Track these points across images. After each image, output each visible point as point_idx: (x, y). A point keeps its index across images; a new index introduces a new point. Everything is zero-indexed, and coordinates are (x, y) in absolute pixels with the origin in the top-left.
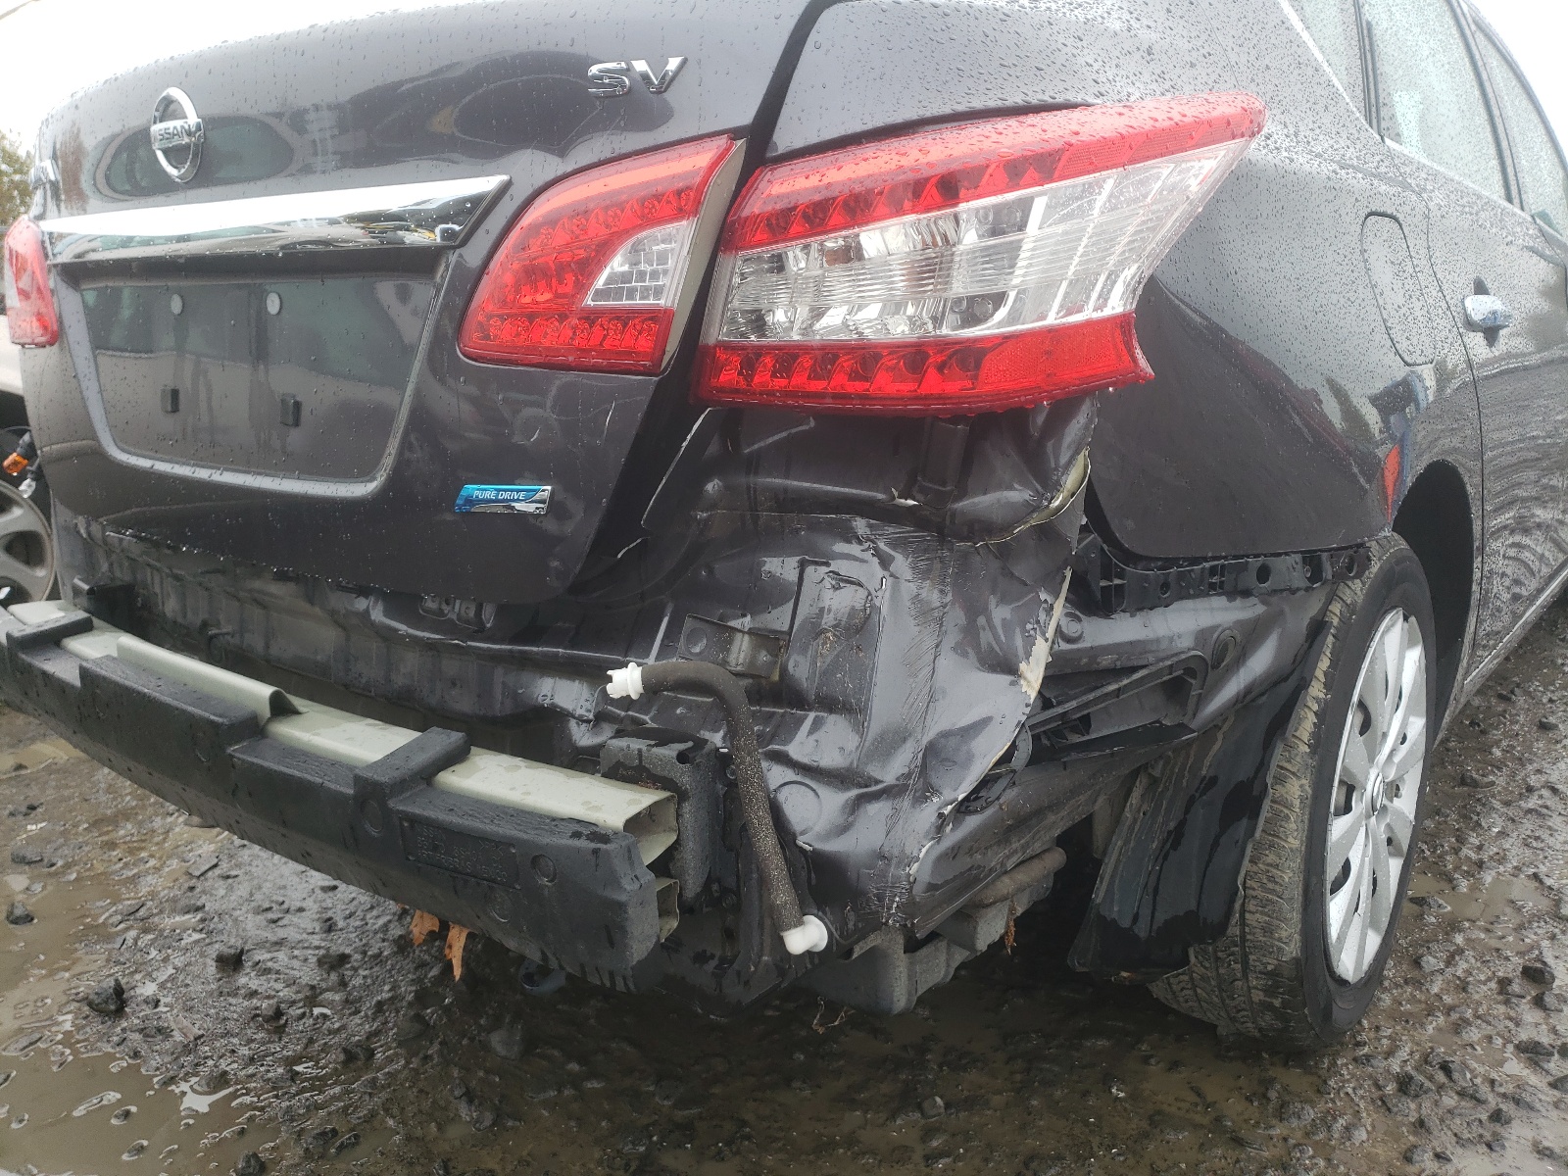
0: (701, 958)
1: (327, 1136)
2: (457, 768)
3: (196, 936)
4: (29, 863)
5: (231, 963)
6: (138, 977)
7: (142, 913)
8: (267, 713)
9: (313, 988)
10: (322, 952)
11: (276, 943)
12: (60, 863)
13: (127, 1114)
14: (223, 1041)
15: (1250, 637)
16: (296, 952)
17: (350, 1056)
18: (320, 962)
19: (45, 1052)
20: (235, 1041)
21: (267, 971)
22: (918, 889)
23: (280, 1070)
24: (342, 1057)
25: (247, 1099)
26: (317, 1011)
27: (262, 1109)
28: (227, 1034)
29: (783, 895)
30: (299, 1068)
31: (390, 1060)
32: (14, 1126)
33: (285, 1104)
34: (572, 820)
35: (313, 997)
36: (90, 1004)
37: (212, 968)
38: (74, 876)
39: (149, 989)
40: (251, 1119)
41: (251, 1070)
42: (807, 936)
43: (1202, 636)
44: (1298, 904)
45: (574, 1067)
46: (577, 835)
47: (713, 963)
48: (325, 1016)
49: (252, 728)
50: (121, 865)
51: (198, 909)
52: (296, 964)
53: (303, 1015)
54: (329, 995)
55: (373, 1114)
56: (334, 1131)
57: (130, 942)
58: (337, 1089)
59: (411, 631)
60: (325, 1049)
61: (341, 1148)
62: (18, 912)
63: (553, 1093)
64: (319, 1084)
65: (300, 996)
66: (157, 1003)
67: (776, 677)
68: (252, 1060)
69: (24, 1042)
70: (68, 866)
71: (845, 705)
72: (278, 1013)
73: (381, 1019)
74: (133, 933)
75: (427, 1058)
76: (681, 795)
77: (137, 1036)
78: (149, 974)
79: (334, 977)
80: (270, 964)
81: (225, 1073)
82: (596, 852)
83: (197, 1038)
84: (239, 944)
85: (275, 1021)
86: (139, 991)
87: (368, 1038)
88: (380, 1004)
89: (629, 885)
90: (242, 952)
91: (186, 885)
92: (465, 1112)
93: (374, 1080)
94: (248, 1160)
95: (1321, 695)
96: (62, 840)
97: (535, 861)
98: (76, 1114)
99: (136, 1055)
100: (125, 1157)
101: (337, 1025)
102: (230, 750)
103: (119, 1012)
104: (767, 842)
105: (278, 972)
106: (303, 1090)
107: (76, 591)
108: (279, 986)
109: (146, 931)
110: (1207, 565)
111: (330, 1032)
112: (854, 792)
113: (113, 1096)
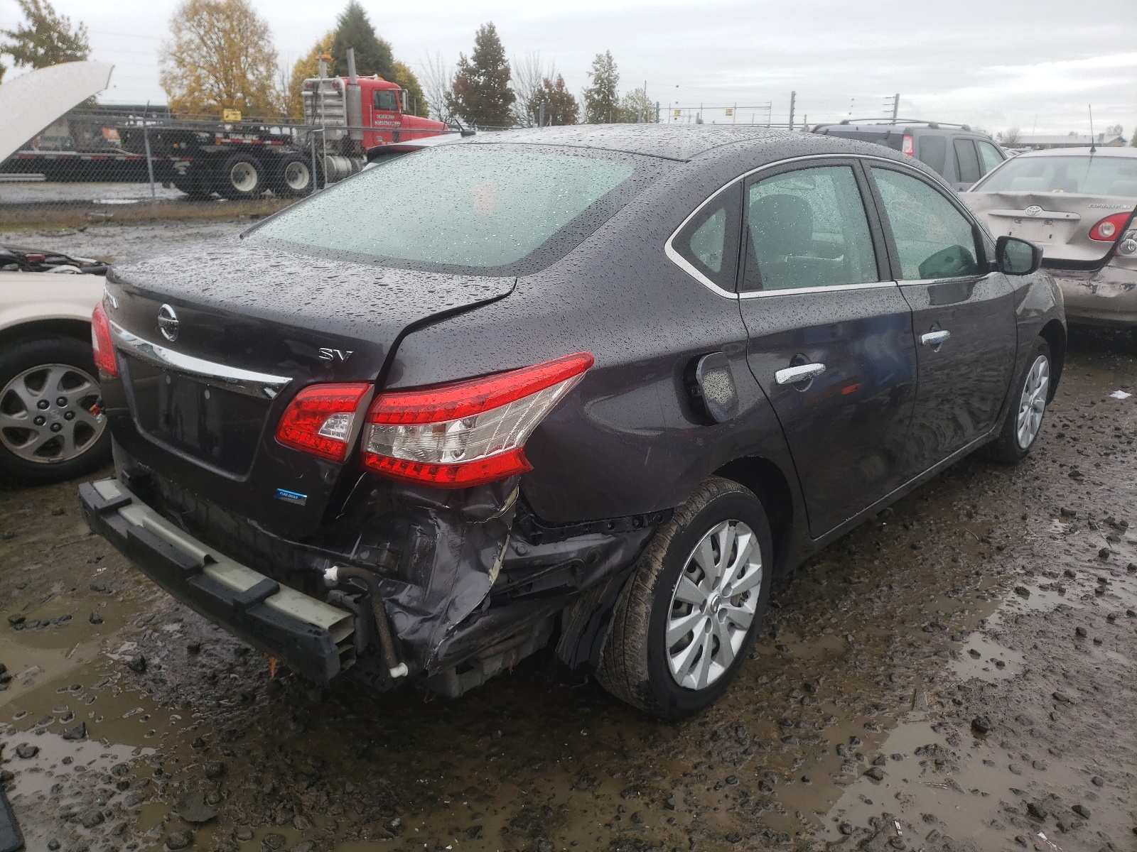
0: (368, 674)
1: (232, 733)
2: (274, 596)
3: (179, 635)
4: (99, 590)
5: (195, 650)
6: (152, 654)
7: (153, 621)
8: (203, 564)
9: (231, 664)
10: (237, 647)
11: (216, 641)
12: (114, 591)
13: (147, 718)
14: (190, 688)
15: (607, 551)
16: (225, 646)
17: (245, 698)
18: (236, 652)
19: (110, 688)
20: (194, 688)
21: (210, 655)
22: (440, 656)
23: (214, 702)
24: (241, 698)
25: (199, 715)
26: (232, 676)
27: (205, 719)
28: (191, 684)
29: (389, 656)
30: (222, 702)
31: (263, 700)
32: (97, 721)
33: (214, 718)
34: (311, 624)
35: (231, 669)
36: (130, 667)
37: (185, 652)
38: (121, 599)
39: (156, 661)
40: (200, 723)
41: (201, 701)
42: (400, 671)
43: (581, 551)
44: (645, 658)
45: (344, 708)
46: (310, 631)
47: (372, 676)
48: (235, 678)
49: (197, 570)
50: (143, 594)
51: (181, 621)
52: (224, 651)
53: (225, 678)
54: (238, 668)
55: (252, 724)
56: (235, 731)
57: (148, 636)
58: (238, 713)
59: (263, 531)
60: (235, 693)
61: (238, 737)
62: (95, 618)
63: (331, 720)
64: (230, 709)
65: (225, 668)
66: (160, 668)
67: (396, 569)
68: (201, 697)
69: (101, 683)
70: (117, 593)
71: (421, 582)
72: (214, 676)
73: (261, 681)
74: (150, 631)
75: (279, 701)
76: (355, 615)
77: (151, 683)
78: (157, 653)
79: (241, 659)
80: (212, 651)
81: (190, 702)
82: (316, 638)
83: (178, 685)
84: (198, 641)
85: (213, 679)
86: (152, 661)
87: (254, 690)
88: (261, 673)
89: (327, 651)
90: (199, 645)
91: (175, 607)
92: (292, 726)
93: (254, 709)
94: (197, 740)
95: (660, 568)
96: (114, 578)
97: (295, 640)
98: (124, 717)
99: (150, 691)
100: (145, 736)
101: (240, 683)
102: (188, 579)
103: (143, 671)
104: (385, 635)
105: (216, 656)
106: (223, 712)
107: (123, 476)
108: (216, 662)
109: (155, 631)
110: (582, 524)
111: (237, 686)
112: (421, 618)
113: (140, 710)
